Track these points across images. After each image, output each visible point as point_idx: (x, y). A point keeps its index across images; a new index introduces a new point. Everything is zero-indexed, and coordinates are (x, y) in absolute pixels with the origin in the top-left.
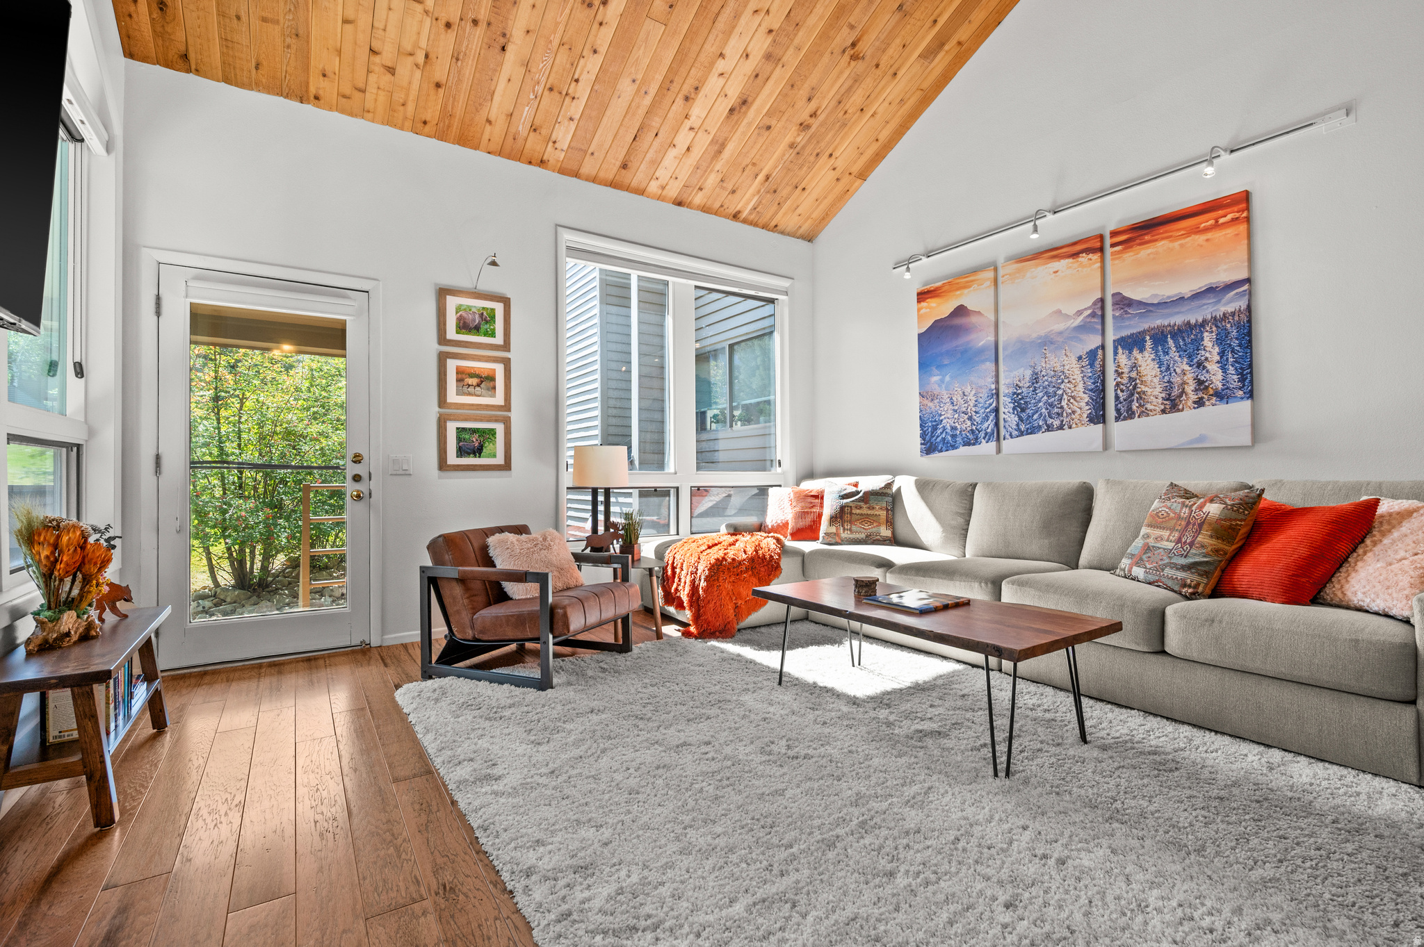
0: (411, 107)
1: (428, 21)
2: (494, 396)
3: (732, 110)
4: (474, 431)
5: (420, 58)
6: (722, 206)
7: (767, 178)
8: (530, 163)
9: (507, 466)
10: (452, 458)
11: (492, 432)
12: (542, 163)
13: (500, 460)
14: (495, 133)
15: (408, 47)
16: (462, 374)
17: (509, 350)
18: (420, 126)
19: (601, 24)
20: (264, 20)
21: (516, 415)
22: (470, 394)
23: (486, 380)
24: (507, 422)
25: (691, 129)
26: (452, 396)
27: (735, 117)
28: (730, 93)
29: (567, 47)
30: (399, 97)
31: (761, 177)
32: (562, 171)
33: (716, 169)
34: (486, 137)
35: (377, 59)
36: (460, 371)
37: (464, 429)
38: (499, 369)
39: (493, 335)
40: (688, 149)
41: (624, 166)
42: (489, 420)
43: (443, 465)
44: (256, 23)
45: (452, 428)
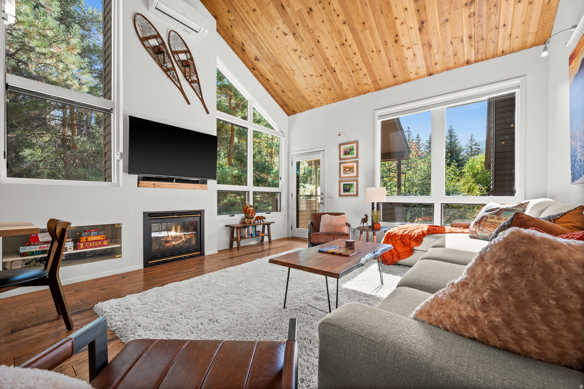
0: (329, 98)
1: (317, 77)
2: (353, 173)
3: (420, 30)
4: (347, 185)
5: (323, 86)
6: (455, 63)
7: (470, 37)
8: (365, 93)
9: (357, 195)
10: (342, 193)
11: (352, 185)
12: (368, 91)
13: (355, 193)
14: (350, 91)
15: (319, 86)
16: (345, 168)
17: (358, 158)
18: (334, 100)
19: (350, 46)
20: (297, 98)
21: (360, 179)
22: (347, 174)
23: (351, 169)
24: (357, 181)
25: (408, 48)
26: (342, 175)
27: (424, 30)
28: (412, 25)
29: (347, 59)
30: (325, 97)
31: (466, 39)
32: (376, 90)
33: (436, 52)
34: (349, 94)
35: (316, 92)
36: (344, 167)
37: (345, 184)
38: (355, 164)
39: (353, 154)
40: (414, 55)
41: (394, 76)
42: (352, 181)
43: (340, 195)
44: (296, 99)
45: (342, 184)
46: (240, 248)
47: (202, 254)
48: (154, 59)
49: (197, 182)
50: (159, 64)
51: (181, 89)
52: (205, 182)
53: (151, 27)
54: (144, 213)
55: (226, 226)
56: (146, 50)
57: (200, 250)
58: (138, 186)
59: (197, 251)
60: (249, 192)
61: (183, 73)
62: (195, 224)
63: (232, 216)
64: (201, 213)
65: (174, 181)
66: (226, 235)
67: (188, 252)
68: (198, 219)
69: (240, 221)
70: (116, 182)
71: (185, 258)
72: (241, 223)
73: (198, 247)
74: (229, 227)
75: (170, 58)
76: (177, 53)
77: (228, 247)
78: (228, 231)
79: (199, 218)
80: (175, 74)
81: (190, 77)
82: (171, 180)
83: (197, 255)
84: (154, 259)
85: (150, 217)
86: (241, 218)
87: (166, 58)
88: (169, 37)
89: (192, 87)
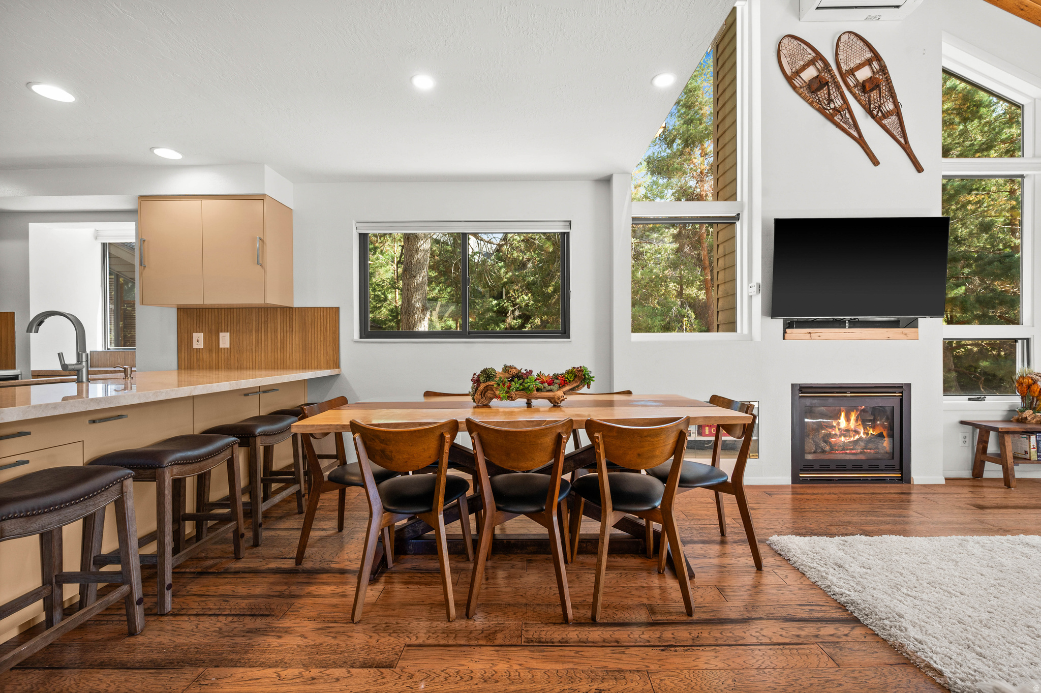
46: (1013, 483)
47: (905, 478)
48: (811, 104)
49: (895, 324)
50: (818, 110)
51: (860, 141)
52: (913, 324)
53: (805, 47)
54: (793, 385)
55: (962, 422)
56: (797, 92)
57: (901, 469)
58: (784, 339)
59: (893, 470)
60: (1028, 340)
61: (863, 106)
62: (889, 413)
63: (978, 399)
64: (902, 391)
65: (847, 324)
66: (961, 443)
67: (873, 468)
68: (895, 403)
69: (1005, 413)
70: (746, 331)
71: (865, 480)
72: (1007, 420)
73: (896, 461)
74: (970, 427)
75: (838, 87)
76: (852, 72)
77: (967, 473)
78: (967, 435)
79: (898, 400)
80: (848, 115)
81: (880, 110)
82: (840, 324)
83: (892, 480)
84: (808, 470)
85: (802, 393)
86: (1007, 408)
87: (833, 91)
88: (837, 46)
89: (884, 127)
